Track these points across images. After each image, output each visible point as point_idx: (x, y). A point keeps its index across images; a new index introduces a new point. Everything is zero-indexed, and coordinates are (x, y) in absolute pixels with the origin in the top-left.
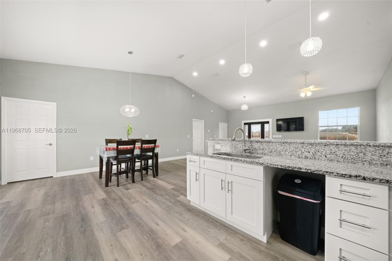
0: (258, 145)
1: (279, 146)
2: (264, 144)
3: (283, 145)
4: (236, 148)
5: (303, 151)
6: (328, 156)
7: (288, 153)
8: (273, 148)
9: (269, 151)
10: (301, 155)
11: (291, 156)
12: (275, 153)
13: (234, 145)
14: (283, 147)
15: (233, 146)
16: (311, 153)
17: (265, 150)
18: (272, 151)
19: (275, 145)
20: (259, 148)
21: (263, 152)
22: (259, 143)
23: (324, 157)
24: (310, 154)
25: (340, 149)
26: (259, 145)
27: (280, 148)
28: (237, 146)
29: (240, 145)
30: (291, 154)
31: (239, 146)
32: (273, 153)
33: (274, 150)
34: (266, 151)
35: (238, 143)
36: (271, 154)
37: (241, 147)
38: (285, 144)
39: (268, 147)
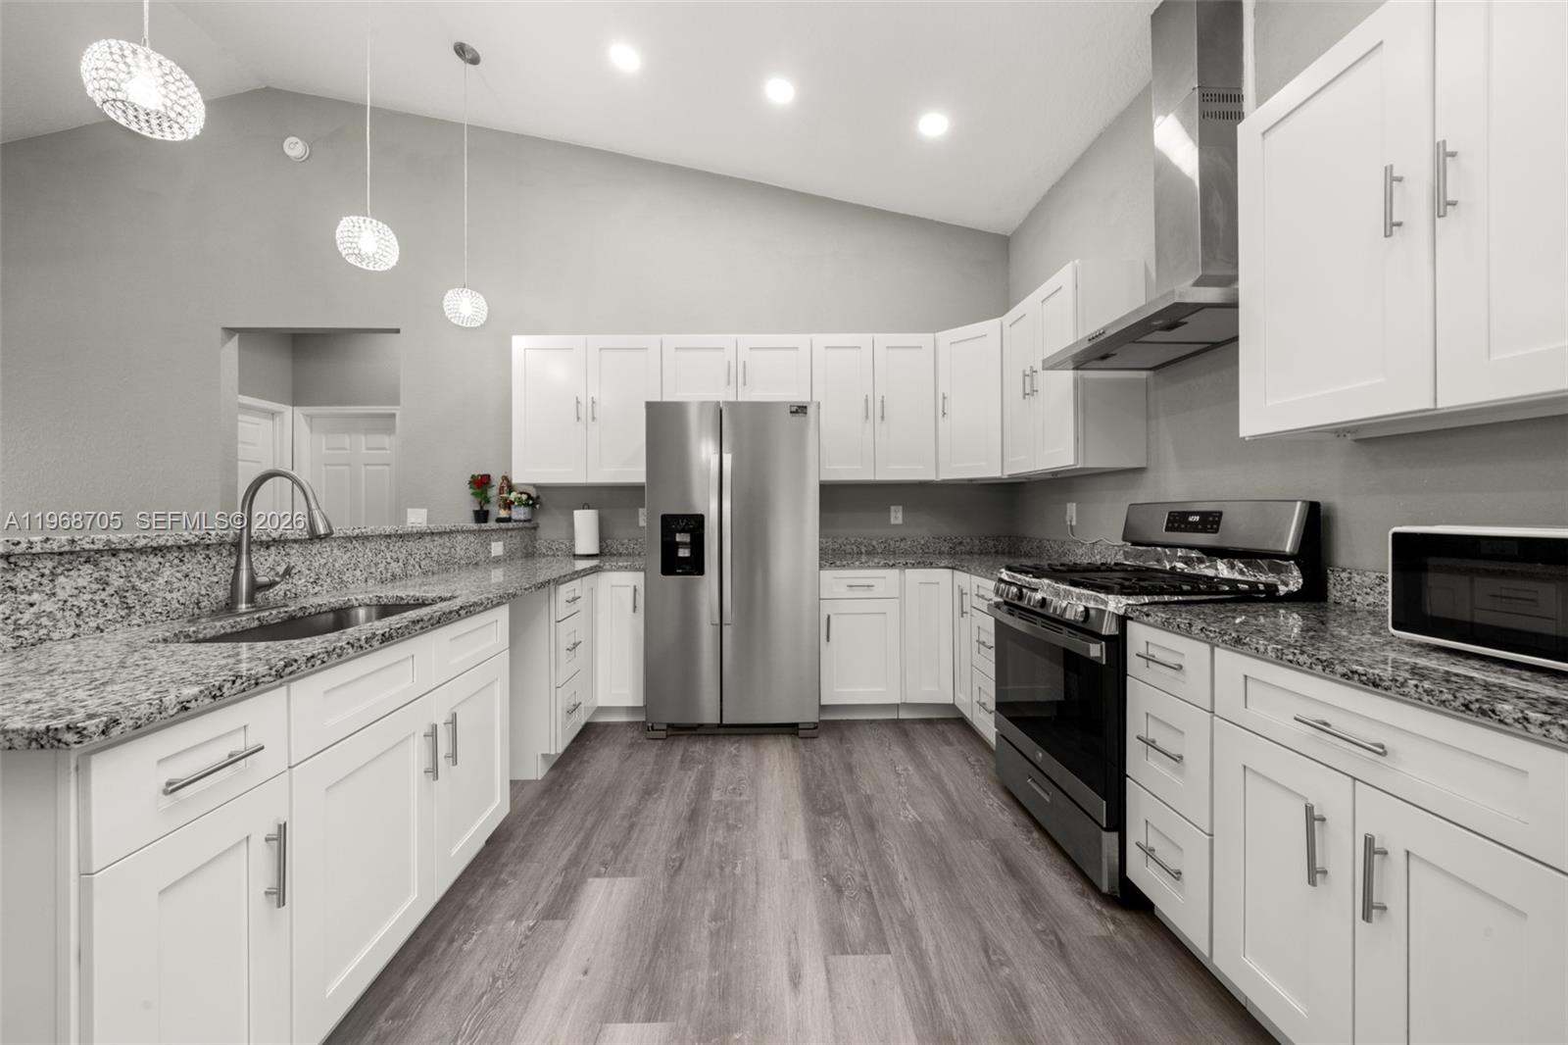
0: (270, 559)
1: (338, 553)
2: (294, 551)
3: (350, 546)
4: (131, 600)
5: (389, 560)
6: (423, 563)
7: (360, 573)
8: (323, 561)
9: (312, 580)
10: (384, 572)
11: (366, 581)
12: (329, 580)
13: (116, 582)
14: (349, 554)
15: (104, 595)
16: (401, 564)
17: (296, 577)
18: (318, 579)
19: (328, 549)
20: (272, 573)
21: (290, 586)
22: (273, 548)
23: (417, 567)
24: (399, 567)
25: (436, 543)
26: (273, 556)
27: (342, 557)
28: (145, 587)
29: (167, 572)
30: (366, 575)
31: (161, 581)
32: (322, 586)
33: (326, 573)
34: (300, 582)
35: (155, 560)
36: (317, 589)
37: (175, 586)
38: (354, 542)
39: (308, 563)
